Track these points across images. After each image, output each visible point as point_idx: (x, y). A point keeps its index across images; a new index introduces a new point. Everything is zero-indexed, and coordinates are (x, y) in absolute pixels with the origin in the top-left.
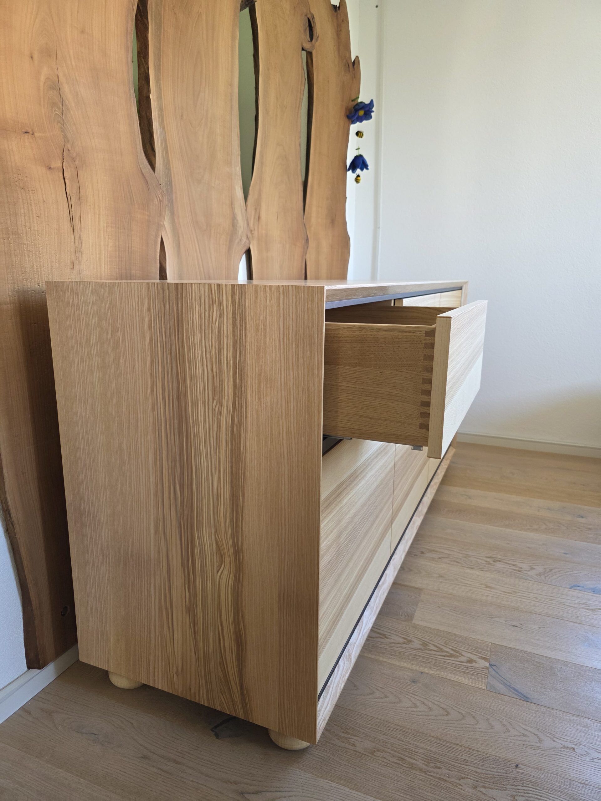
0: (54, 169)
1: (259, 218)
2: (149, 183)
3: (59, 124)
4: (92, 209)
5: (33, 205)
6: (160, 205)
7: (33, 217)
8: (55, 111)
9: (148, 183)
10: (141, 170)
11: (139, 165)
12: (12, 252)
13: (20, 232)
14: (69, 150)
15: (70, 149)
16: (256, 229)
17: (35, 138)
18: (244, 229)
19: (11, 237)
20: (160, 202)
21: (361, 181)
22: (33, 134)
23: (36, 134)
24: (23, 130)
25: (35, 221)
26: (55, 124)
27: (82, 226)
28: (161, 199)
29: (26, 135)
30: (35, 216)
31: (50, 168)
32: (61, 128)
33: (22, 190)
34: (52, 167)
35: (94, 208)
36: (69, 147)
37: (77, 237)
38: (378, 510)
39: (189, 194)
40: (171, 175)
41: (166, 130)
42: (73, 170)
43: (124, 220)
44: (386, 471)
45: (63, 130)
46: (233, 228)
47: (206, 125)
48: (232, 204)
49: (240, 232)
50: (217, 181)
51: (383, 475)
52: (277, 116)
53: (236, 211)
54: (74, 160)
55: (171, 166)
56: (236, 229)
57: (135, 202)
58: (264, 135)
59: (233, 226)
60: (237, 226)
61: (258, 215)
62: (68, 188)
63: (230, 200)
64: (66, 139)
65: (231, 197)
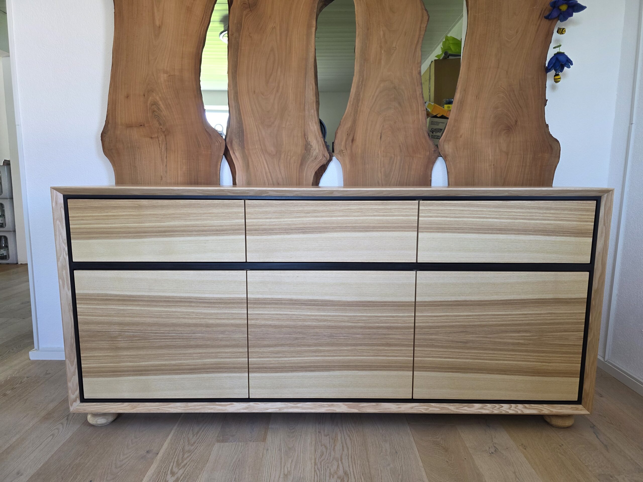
0: (153, 138)
1: (353, 140)
3: (157, 119)
5: (143, 154)
6: (220, 145)
7: (142, 159)
8: (155, 113)
9: (211, 135)
10: (206, 130)
11: (204, 127)
12: (132, 174)
13: (136, 165)
17: (145, 127)
19: (132, 167)
20: (220, 143)
22: (144, 125)
23: (145, 125)
24: (140, 125)
26: (155, 119)
27: (167, 161)
29: (141, 127)
30: (143, 158)
31: (152, 138)
33: (138, 149)
34: (152, 137)
35: (175, 152)
36: (161, 127)
37: (165, 165)
38: (200, 342)
39: (259, 135)
40: (243, 127)
41: (240, 103)
42: (164, 136)
43: (193, 155)
44: (218, 321)
45: (158, 121)
46: (306, 152)
47: (277, 91)
48: (305, 136)
49: (315, 154)
50: (288, 123)
51: (211, 321)
52: (380, 59)
53: (310, 139)
54: (164, 132)
55: (243, 122)
56: (310, 152)
57: (202, 146)
58: (361, 79)
59: (306, 149)
60: (310, 149)
61: (351, 138)
62: (160, 145)
63: (303, 133)
64: (160, 124)
65: (304, 131)
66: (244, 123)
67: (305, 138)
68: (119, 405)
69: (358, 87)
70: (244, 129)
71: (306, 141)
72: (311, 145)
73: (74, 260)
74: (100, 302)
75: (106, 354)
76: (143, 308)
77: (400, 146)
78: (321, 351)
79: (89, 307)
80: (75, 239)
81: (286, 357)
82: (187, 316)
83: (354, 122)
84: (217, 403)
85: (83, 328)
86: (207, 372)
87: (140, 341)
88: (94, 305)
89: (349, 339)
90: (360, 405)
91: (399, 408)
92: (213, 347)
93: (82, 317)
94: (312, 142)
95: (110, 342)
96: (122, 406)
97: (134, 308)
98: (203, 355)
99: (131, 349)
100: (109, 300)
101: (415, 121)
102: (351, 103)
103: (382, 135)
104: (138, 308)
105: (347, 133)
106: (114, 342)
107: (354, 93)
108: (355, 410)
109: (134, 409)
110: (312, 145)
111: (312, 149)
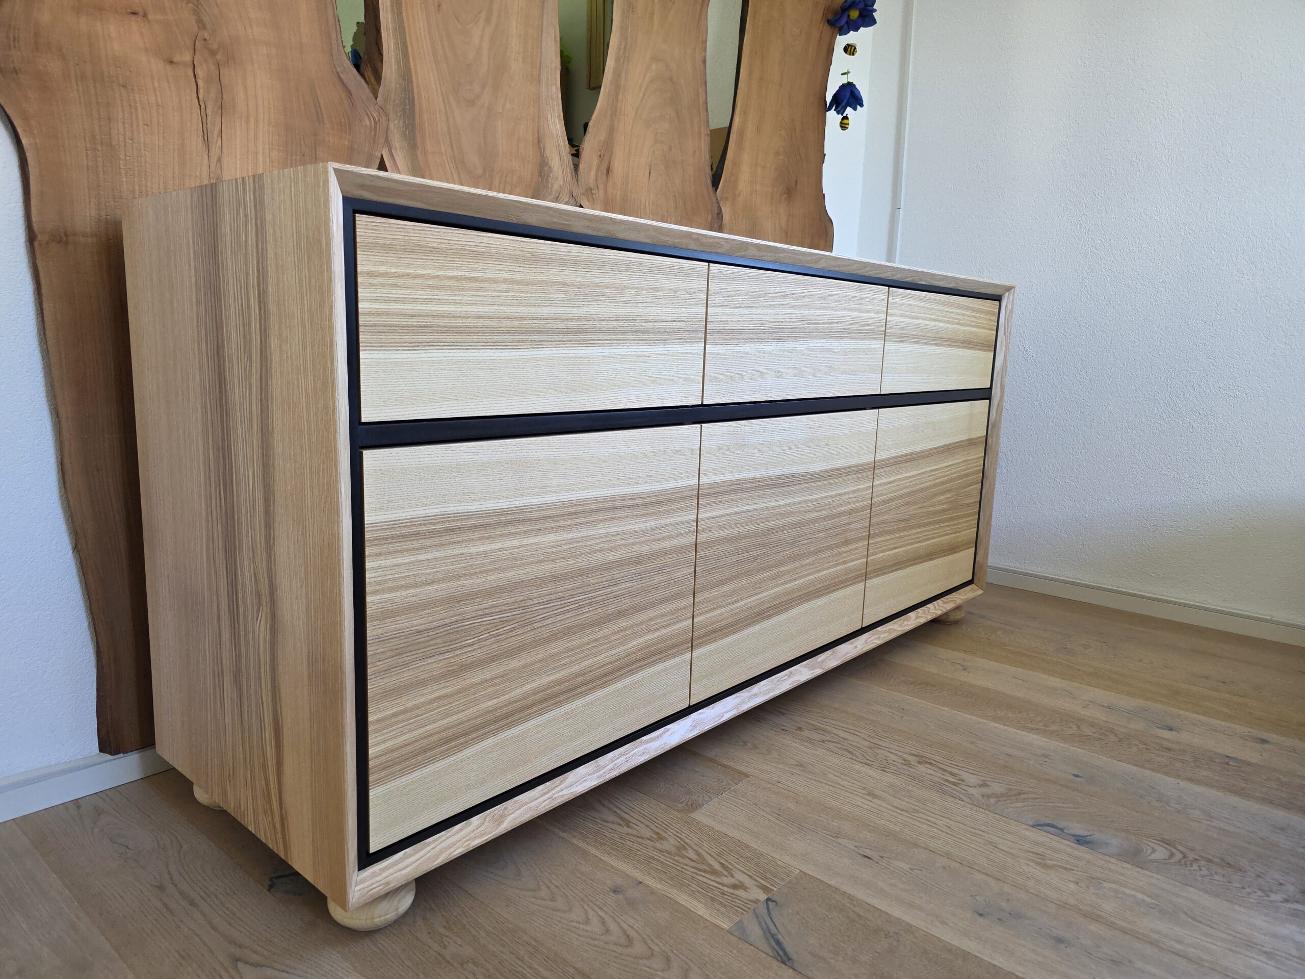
0: (177, 63)
1: (608, 170)
2: (353, 94)
3: (190, 5)
4: (243, 123)
5: (139, 110)
6: (375, 127)
7: (138, 125)
9: (351, 95)
10: (339, 77)
11: (335, 68)
12: (100, 169)
13: (114, 143)
14: (205, 40)
15: (207, 38)
16: (601, 187)
17: (149, 21)
18: (564, 182)
19: (99, 148)
20: (375, 123)
21: (850, 127)
22: (145, 16)
23: (149, 17)
24: (129, 10)
25: (141, 131)
27: (224, 144)
28: (377, 119)
29: (134, 18)
30: (141, 123)
31: (171, 62)
32: (194, 10)
33: (122, 88)
34: (175, 60)
35: (247, 122)
36: (206, 35)
37: (214, 159)
38: (624, 604)
39: (448, 120)
40: (412, 91)
41: (406, 25)
42: (212, 67)
43: (303, 143)
44: (656, 546)
45: (196, 12)
46: (540, 179)
47: (488, 20)
48: (539, 142)
49: (556, 187)
50: (508, 105)
51: (645, 549)
52: (652, 14)
53: (548, 153)
54: (213, 53)
55: (414, 77)
56: (547, 181)
57: (326, 120)
58: (623, 43)
59: (540, 175)
60: (548, 176)
61: (605, 165)
62: (201, 91)
63: (536, 134)
64: (201, 24)
65: (538, 131)
66: (414, 80)
67: (540, 148)
68: (461, 830)
69: (617, 60)
70: (416, 96)
71: (542, 156)
72: (550, 167)
73: (366, 417)
74: (429, 542)
75: (437, 694)
76: (525, 542)
77: (675, 196)
78: (780, 575)
79: (400, 561)
80: (372, 346)
81: (741, 599)
82: (606, 546)
83: (611, 131)
84: (644, 738)
85: (380, 631)
86: (632, 672)
87: (514, 633)
88: (413, 552)
89: (812, 542)
90: (819, 660)
91: (856, 647)
92: (644, 608)
93: (378, 597)
94: (552, 160)
95: (446, 656)
96: (470, 829)
97: (508, 543)
98: (628, 632)
99: (494, 661)
100: (454, 530)
101: (695, 152)
102: (607, 91)
103: (652, 171)
104: (515, 543)
105: (600, 153)
106: (458, 652)
107: (611, 70)
108: (819, 670)
109: (502, 822)
110: (552, 165)
111: (551, 175)
